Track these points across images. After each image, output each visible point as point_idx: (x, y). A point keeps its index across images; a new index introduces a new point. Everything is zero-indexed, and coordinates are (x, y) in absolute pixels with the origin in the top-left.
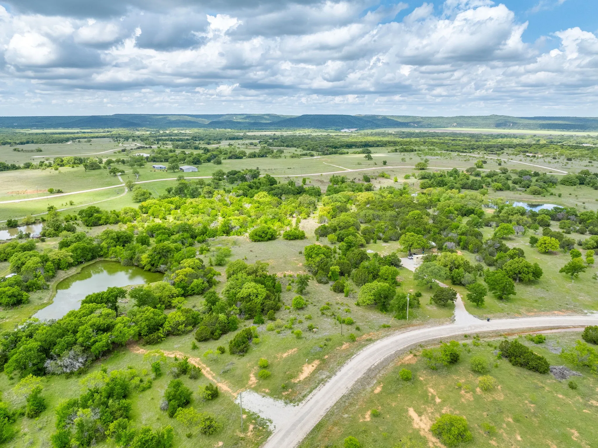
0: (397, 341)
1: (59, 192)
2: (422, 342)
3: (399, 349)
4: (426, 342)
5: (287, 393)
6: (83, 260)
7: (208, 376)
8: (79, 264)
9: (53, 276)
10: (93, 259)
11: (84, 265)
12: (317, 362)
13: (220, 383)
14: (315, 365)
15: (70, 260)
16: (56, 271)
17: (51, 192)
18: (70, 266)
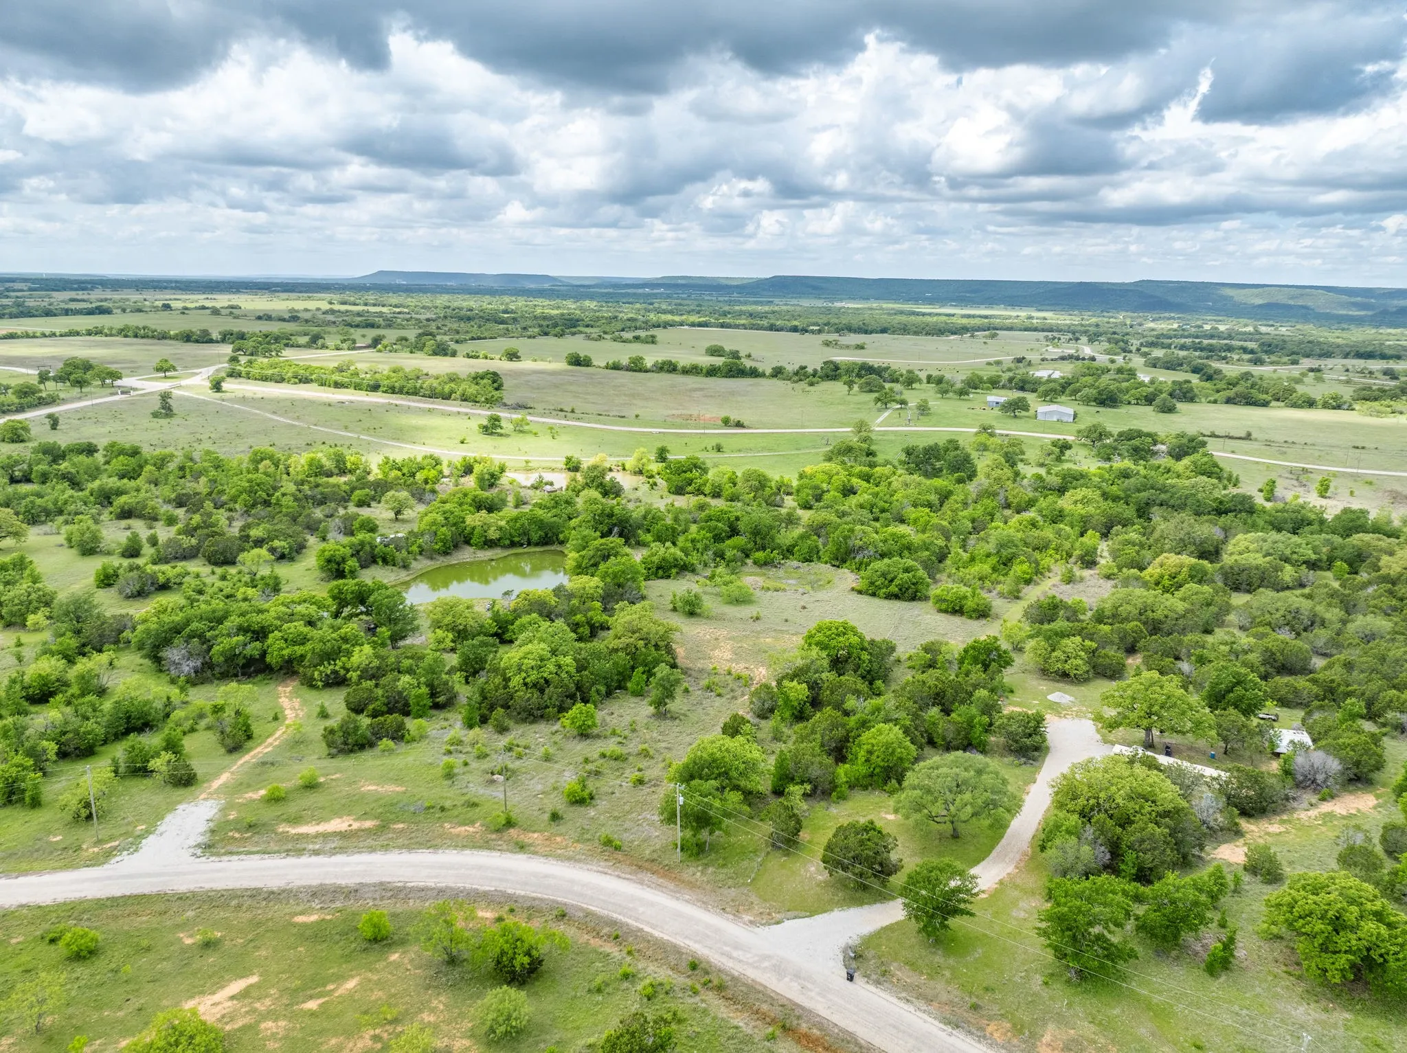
0: (546, 876)
1: (739, 425)
2: (582, 909)
3: (509, 891)
4: (588, 914)
5: (237, 835)
6: (524, 541)
7: (247, 758)
8: (513, 544)
9: (446, 553)
10: (546, 544)
11: (520, 550)
12: (368, 824)
13: (232, 773)
14: (356, 825)
15: (493, 534)
16: (456, 546)
17: (726, 422)
18: (490, 544)
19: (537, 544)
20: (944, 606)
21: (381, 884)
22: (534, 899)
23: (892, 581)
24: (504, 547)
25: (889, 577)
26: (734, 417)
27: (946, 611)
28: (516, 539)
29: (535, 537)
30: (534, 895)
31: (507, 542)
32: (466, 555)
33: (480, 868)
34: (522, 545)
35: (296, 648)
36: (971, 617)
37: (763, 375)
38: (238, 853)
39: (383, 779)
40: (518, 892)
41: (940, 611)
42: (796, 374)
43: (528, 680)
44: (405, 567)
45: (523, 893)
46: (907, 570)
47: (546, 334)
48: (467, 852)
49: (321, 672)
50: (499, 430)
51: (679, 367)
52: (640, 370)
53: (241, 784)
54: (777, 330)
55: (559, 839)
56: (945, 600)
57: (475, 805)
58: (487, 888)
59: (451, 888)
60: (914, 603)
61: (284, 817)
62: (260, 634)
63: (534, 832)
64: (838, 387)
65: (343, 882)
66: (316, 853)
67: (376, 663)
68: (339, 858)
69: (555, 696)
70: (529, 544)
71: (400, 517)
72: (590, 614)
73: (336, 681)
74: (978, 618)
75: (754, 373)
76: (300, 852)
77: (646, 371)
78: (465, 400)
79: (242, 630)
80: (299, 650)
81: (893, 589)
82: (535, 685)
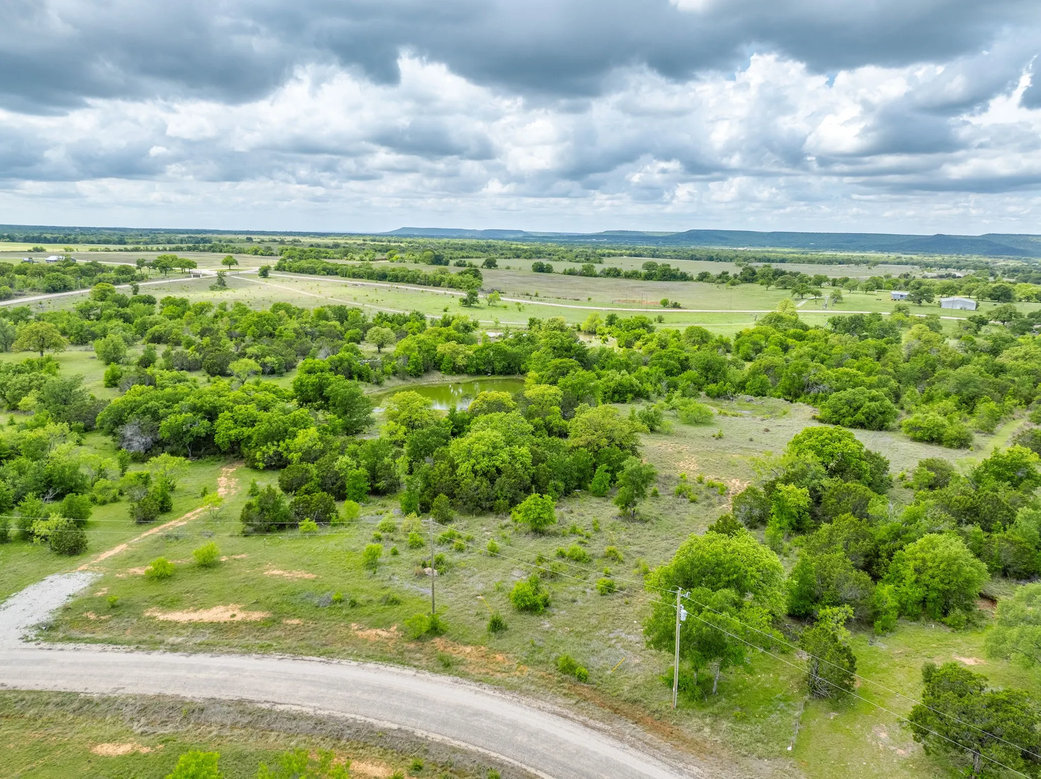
0: (477, 714)
1: (676, 306)
2: (527, 776)
3: (419, 733)
5: (93, 617)
6: (489, 370)
7: (155, 530)
8: (478, 372)
9: (417, 375)
10: (509, 374)
11: (484, 378)
12: (256, 616)
13: (130, 545)
14: (240, 616)
15: (461, 361)
16: (427, 371)
17: (665, 304)
18: (457, 370)
19: (500, 373)
20: (919, 434)
21: (240, 702)
22: (455, 750)
23: (859, 408)
24: (471, 374)
25: (855, 405)
26: (672, 300)
27: (921, 440)
28: (482, 368)
29: (498, 366)
30: (456, 743)
31: (473, 370)
32: (436, 379)
33: (383, 690)
34: (486, 373)
35: (244, 429)
36: (951, 446)
37: (691, 279)
38: (78, 640)
39: (295, 563)
40: (432, 736)
41: (914, 439)
42: (720, 277)
43: (478, 467)
44: (379, 383)
45: (438, 738)
46: (873, 399)
47: (518, 257)
48: (371, 665)
49: (264, 453)
50: (476, 304)
51: (622, 273)
52: (591, 276)
53: (133, 556)
54: (697, 259)
55: (499, 657)
56: (920, 428)
57: (396, 602)
58: (388, 725)
59: (336, 720)
60: (883, 433)
61: (159, 599)
62: (212, 414)
63: (467, 644)
64: (756, 287)
65: (188, 694)
66: (174, 648)
67: (320, 446)
68: (201, 659)
69: (506, 488)
70: (493, 373)
71: (383, 350)
72: (548, 418)
73: (278, 463)
74: (959, 447)
75: (684, 277)
76: (153, 645)
77: (596, 276)
78: (451, 287)
79: (194, 409)
80: (247, 431)
81: (860, 417)
82: (485, 474)
